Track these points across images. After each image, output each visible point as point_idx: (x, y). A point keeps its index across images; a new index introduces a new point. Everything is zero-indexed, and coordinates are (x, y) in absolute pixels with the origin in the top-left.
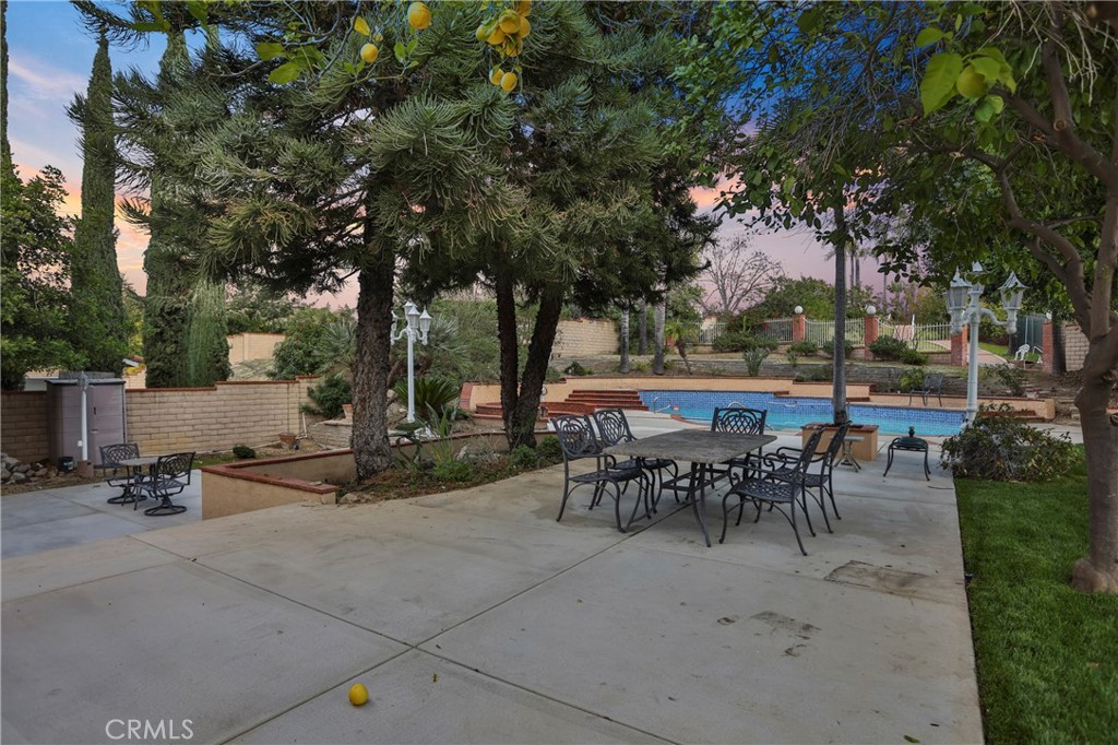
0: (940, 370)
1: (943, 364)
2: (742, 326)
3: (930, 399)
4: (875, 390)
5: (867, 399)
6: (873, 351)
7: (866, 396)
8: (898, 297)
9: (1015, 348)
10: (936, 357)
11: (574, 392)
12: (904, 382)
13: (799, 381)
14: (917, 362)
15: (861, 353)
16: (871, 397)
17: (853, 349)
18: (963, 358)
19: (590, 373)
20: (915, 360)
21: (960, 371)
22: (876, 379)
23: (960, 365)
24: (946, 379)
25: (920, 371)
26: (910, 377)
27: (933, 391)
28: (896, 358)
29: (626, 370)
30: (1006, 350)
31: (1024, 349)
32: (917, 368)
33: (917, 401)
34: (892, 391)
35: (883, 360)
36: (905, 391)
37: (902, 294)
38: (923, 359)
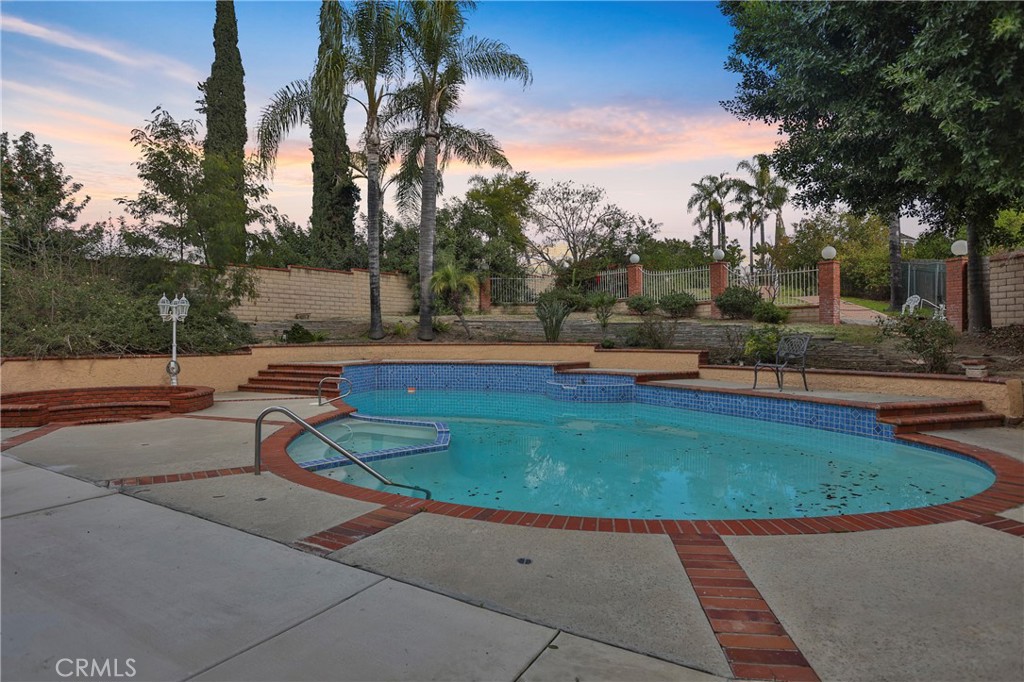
0: (804, 329)
1: (808, 322)
2: (571, 281)
3: (787, 377)
4: (706, 360)
5: (695, 375)
6: (720, 307)
7: (694, 368)
8: (763, 258)
9: (899, 302)
10: (799, 313)
11: (270, 367)
12: (749, 347)
13: (607, 346)
14: (775, 319)
15: (706, 311)
16: (702, 371)
17: (697, 305)
18: (835, 313)
19: (321, 339)
20: (773, 317)
21: (833, 330)
22: (715, 343)
23: (832, 323)
24: (813, 342)
25: (774, 330)
26: (758, 340)
27: (791, 363)
28: (748, 315)
29: (377, 334)
30: (887, 306)
31: (913, 302)
32: (770, 326)
33: (766, 380)
34: (733, 361)
35: (733, 319)
36: (750, 362)
37: (767, 256)
38: (782, 314)
